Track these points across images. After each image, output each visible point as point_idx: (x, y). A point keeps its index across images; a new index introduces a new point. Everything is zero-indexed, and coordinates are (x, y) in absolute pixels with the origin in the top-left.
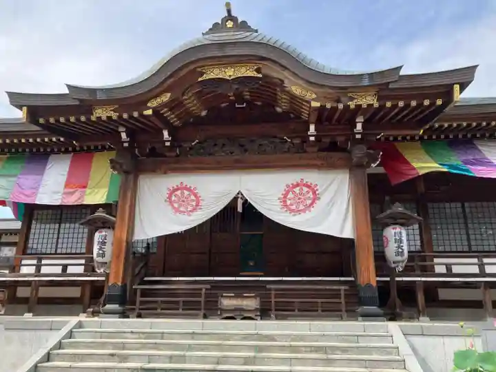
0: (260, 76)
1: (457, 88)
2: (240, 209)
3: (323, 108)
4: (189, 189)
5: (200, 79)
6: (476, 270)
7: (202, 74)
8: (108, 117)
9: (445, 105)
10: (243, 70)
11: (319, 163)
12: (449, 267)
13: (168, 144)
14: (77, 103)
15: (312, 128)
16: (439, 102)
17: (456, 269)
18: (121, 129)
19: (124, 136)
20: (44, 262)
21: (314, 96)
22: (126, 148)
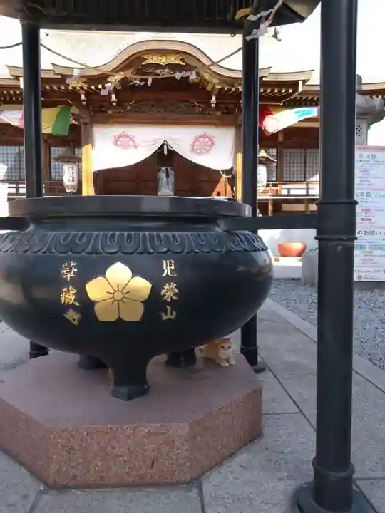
0: (184, 64)
1: (301, 83)
2: (166, 152)
3: (222, 89)
4: (129, 137)
5: (143, 63)
6: (304, 192)
7: (145, 60)
8: (80, 87)
9: (293, 93)
10: (173, 59)
11: (216, 122)
12: (289, 190)
13: (115, 104)
14: (60, 77)
15: (214, 99)
16: (291, 91)
17: (292, 192)
18: (82, 92)
19: (83, 97)
20: (20, 185)
21: (218, 81)
22: (84, 105)
